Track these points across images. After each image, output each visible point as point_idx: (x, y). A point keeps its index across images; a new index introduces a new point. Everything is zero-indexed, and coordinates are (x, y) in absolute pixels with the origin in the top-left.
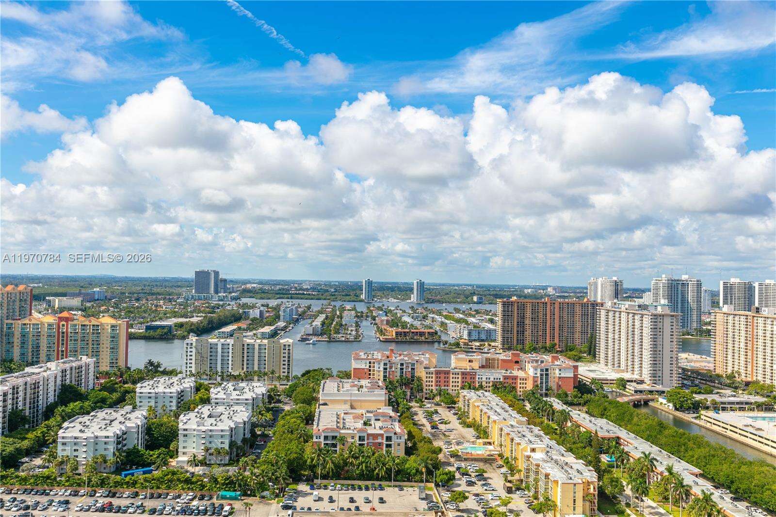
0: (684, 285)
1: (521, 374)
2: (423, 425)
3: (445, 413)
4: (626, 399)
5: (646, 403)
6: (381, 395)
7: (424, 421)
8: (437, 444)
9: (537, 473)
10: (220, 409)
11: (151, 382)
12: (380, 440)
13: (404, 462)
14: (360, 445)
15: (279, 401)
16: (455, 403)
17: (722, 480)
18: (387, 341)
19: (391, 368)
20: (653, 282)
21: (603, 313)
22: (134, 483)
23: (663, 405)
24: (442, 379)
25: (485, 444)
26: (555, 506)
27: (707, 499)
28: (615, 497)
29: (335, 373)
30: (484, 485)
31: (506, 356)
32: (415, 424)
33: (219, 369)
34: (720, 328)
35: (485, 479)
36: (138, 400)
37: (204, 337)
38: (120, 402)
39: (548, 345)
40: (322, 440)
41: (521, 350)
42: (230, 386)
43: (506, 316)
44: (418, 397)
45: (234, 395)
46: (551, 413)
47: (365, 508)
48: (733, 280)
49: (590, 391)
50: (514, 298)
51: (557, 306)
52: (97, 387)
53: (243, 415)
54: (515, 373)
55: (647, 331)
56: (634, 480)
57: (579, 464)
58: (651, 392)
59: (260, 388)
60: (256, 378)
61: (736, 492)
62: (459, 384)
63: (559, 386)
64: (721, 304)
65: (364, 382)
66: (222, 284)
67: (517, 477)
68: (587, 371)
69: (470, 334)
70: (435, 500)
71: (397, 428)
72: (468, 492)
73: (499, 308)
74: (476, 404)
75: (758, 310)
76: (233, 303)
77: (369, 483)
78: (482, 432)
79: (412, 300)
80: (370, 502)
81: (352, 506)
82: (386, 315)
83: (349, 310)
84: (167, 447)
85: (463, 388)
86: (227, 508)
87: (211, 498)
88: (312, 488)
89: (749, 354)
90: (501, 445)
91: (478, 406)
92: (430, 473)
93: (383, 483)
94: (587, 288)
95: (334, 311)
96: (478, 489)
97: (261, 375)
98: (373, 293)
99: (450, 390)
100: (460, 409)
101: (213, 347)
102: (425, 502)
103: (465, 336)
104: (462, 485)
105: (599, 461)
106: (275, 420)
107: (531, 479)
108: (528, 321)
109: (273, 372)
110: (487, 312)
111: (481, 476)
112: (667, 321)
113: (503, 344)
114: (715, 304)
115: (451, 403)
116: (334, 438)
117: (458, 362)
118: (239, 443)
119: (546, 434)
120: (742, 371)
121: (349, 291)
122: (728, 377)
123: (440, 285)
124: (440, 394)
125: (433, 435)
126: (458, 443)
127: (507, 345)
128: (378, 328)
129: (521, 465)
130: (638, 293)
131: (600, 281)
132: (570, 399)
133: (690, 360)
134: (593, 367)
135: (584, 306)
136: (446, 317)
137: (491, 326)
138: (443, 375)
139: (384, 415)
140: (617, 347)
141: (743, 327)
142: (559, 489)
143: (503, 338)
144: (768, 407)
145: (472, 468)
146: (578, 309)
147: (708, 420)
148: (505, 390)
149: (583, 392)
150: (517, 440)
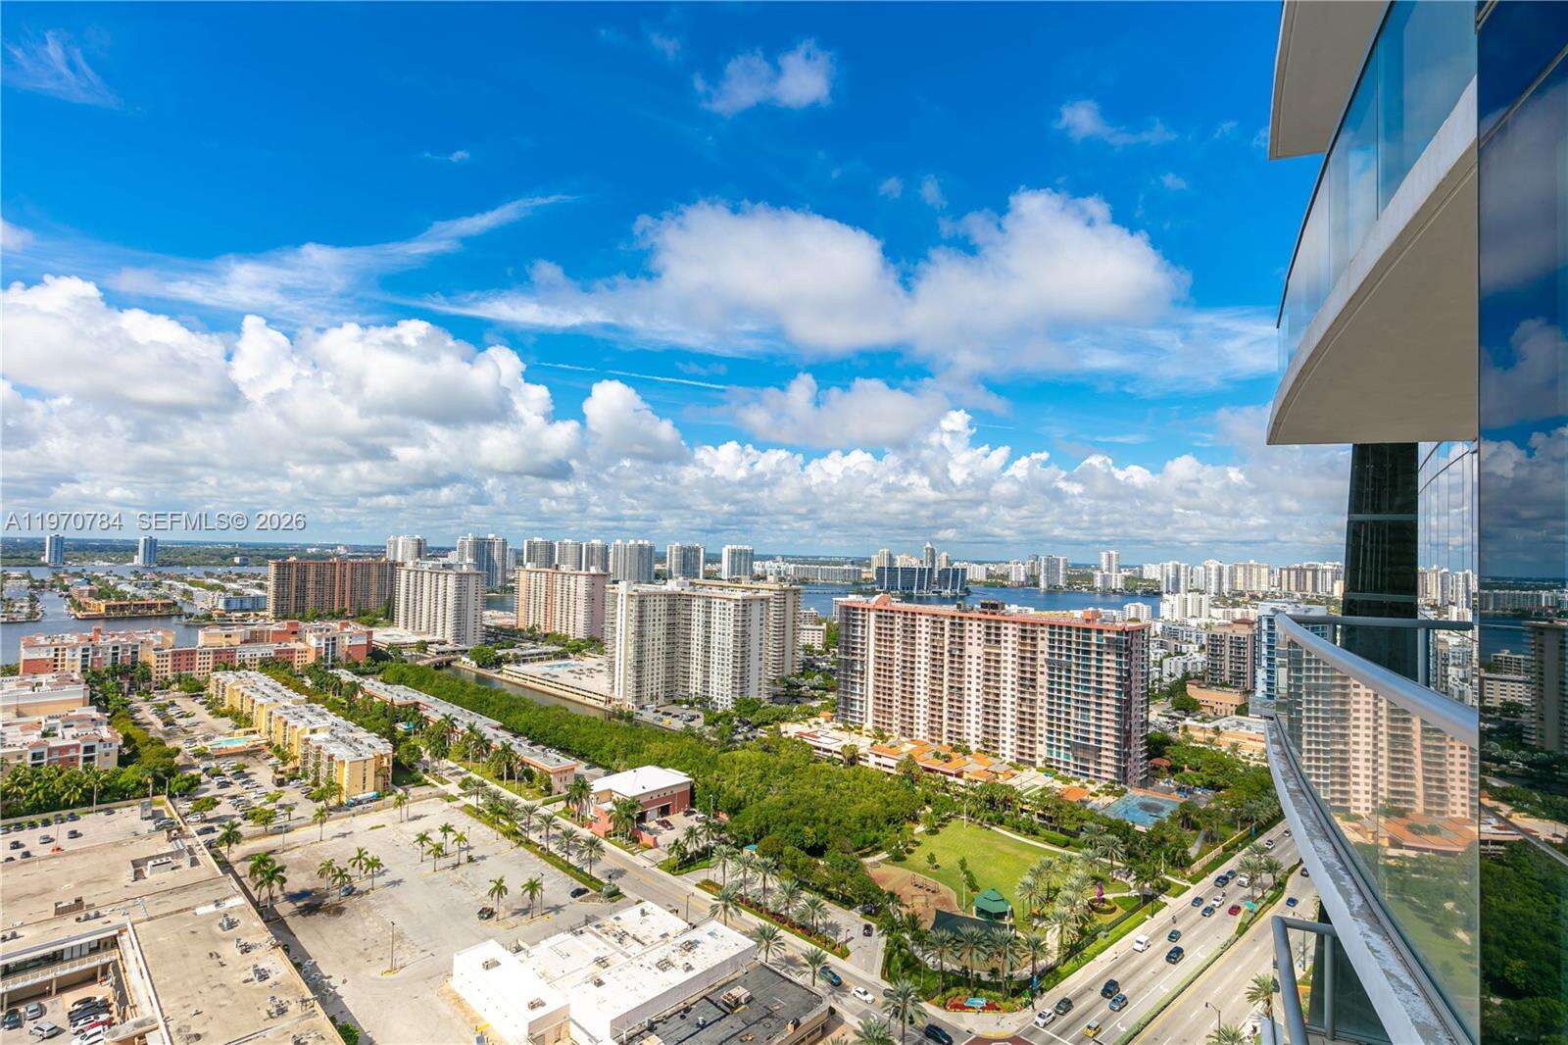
0: (491, 543)
1: (299, 646)
2: (150, 724)
3: (186, 704)
4: (427, 662)
5: (448, 664)
6: (79, 691)
7: (153, 718)
8: (170, 745)
9: (318, 756)
12: (72, 753)
13: (116, 775)
14: (33, 765)
16: (203, 689)
17: (521, 728)
18: (88, 619)
19: (95, 653)
20: (459, 541)
21: (404, 573)
23: (467, 664)
24: (183, 662)
25: (247, 734)
26: (341, 788)
27: (506, 749)
28: (412, 766)
30: (244, 783)
31: (283, 626)
32: (135, 724)
34: (522, 587)
35: (247, 776)
39: (336, 610)
41: (300, 619)
43: (281, 580)
44: (142, 688)
46: (338, 686)
47: (41, 851)
48: (537, 539)
49: (386, 657)
50: (293, 559)
51: (348, 567)
54: (292, 645)
55: (451, 591)
56: (433, 744)
57: (372, 738)
58: (454, 652)
61: (533, 737)
62: (210, 666)
63: (349, 656)
64: (525, 562)
65: (43, 678)
67: (291, 765)
68: (382, 636)
69: (227, 603)
70: (167, 815)
71: (105, 732)
72: (221, 796)
73: (271, 570)
74: (235, 688)
75: (557, 567)
77: (50, 815)
78: (242, 720)
79: (135, 562)
80: (52, 840)
81: (17, 854)
82: (89, 584)
83: (16, 578)
85: (215, 670)
89: (549, 607)
90: (270, 732)
91: (238, 690)
92: (159, 782)
93: (76, 811)
94: (385, 547)
96: (236, 789)
98: (65, 555)
99: (196, 674)
100: (209, 697)
102: (151, 821)
103: (221, 605)
104: (212, 789)
105: (394, 730)
107: (310, 766)
108: (310, 585)
110: (254, 576)
111: (240, 773)
112: (472, 580)
113: (276, 612)
114: (519, 562)
115: (196, 689)
117: (205, 639)
119: (331, 711)
120: (542, 624)
121: (18, 552)
122: (529, 631)
123: (182, 543)
124: (179, 681)
125: (167, 734)
126: (206, 739)
127: (281, 614)
128: (73, 601)
129: (297, 750)
130: (444, 551)
131: (400, 540)
132: (361, 668)
133: (495, 618)
134: (390, 631)
135: (381, 566)
136: (191, 583)
137: (259, 592)
138: (184, 657)
139: (81, 719)
140: (418, 609)
141: (544, 583)
142: (346, 769)
143: (277, 605)
144: (564, 656)
145: (226, 766)
146: (374, 571)
147: (511, 674)
148: (278, 666)
149: (378, 659)
150: (292, 722)
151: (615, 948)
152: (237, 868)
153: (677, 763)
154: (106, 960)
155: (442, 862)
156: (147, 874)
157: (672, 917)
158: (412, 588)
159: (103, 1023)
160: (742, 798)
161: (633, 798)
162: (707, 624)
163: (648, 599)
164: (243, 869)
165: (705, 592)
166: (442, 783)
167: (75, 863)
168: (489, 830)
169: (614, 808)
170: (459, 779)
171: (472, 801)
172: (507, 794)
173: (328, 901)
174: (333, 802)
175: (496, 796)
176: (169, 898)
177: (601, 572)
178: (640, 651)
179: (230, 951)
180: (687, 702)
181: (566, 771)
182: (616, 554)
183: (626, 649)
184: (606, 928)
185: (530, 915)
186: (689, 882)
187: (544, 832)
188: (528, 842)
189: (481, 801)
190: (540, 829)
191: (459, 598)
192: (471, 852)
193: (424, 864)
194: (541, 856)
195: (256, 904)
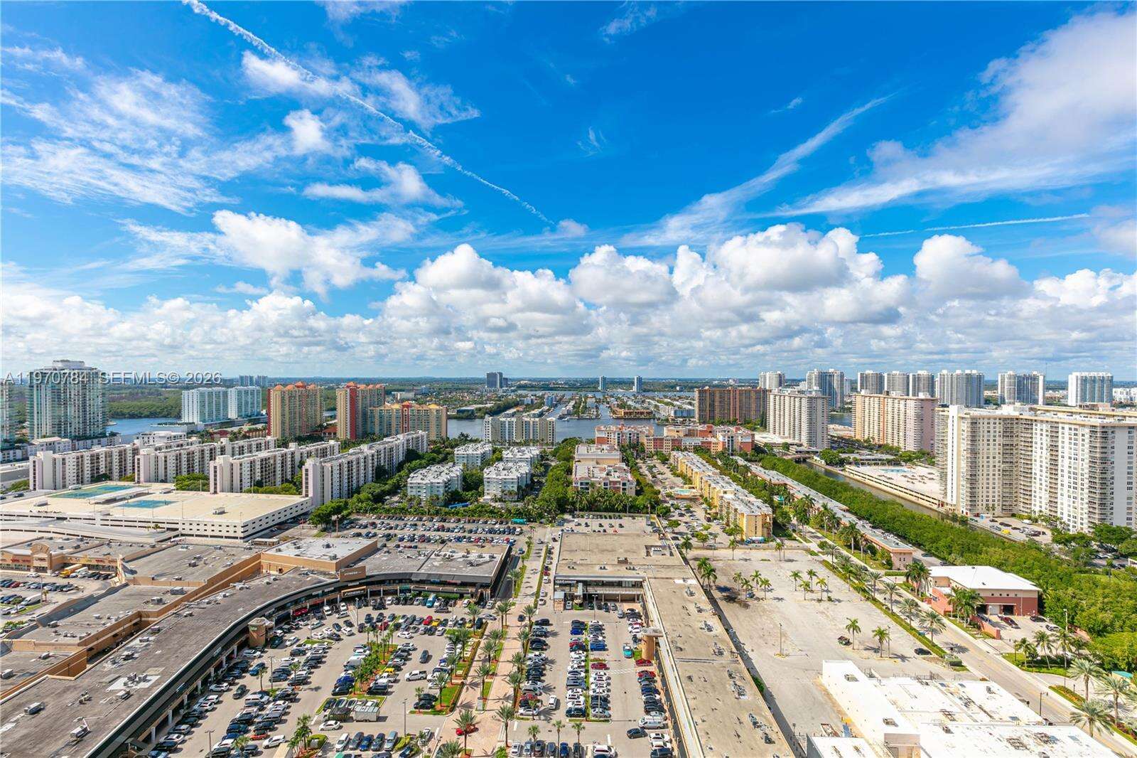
0: (831, 376)
1: (713, 440)
2: (647, 475)
3: (663, 468)
4: (790, 457)
5: (804, 460)
6: (617, 455)
7: (647, 473)
8: (657, 488)
9: (728, 508)
10: (510, 464)
11: (464, 447)
12: (618, 485)
13: (635, 500)
14: (604, 488)
15: (548, 460)
16: (668, 460)
17: (863, 513)
18: (618, 418)
19: (622, 436)
20: (807, 374)
21: (772, 397)
22: (457, 513)
23: (818, 461)
24: (658, 444)
25: (690, 488)
26: (742, 530)
27: (853, 526)
28: (785, 526)
29: (584, 440)
30: (691, 516)
31: (704, 427)
32: (641, 475)
33: (507, 438)
34: (859, 407)
35: (691, 512)
36: (456, 459)
37: (496, 417)
38: (444, 461)
39: (732, 420)
40: (579, 485)
41: (713, 424)
42: (515, 449)
43: (701, 400)
44: (642, 456)
45: (519, 455)
46: (737, 467)
47: (610, 531)
48: (868, 372)
49: (763, 452)
50: (707, 388)
51: (737, 392)
52: (430, 451)
53: (525, 469)
54: (710, 439)
55: (804, 409)
56: (800, 514)
57: (759, 502)
58: (808, 452)
59: (535, 451)
60: (531, 444)
61: (874, 522)
62: (670, 447)
63: (741, 448)
64: (859, 390)
65: (605, 447)
66: (504, 382)
67: (714, 510)
68: (761, 438)
69: (675, 412)
70: (657, 526)
71: (630, 477)
72: (680, 521)
73: (696, 394)
75: (888, 393)
76: (512, 394)
77: (611, 514)
78: (688, 480)
79: (634, 390)
80: (613, 526)
81: (601, 529)
82: (617, 401)
83: (591, 398)
84: (477, 489)
85: (673, 450)
86: (518, 530)
87: (507, 523)
88: (573, 517)
89: (881, 424)
90: (702, 489)
91: (684, 462)
92: (653, 507)
93: (621, 514)
94: (758, 380)
95: (580, 398)
96: (687, 518)
97: (535, 442)
98: (607, 386)
99: (664, 451)
100: (671, 464)
101: (503, 424)
102: (650, 527)
103: (672, 415)
104: (675, 516)
105: (772, 500)
106: (546, 472)
107: (724, 512)
108: (717, 404)
109: (543, 440)
110: (687, 398)
111: (688, 510)
113: (700, 420)
114: (854, 389)
115: (665, 460)
116: (587, 484)
117: (667, 432)
118: (524, 487)
119: (734, 481)
120: (876, 437)
121: (589, 385)
122: (865, 441)
123: (652, 379)
124: (657, 454)
125: (654, 482)
126: (671, 488)
127: (703, 420)
128: (612, 409)
129: (717, 502)
130: (795, 382)
131: (768, 374)
132: (749, 457)
133: (837, 430)
134: (765, 435)
135: (758, 392)
136: (658, 401)
137: (690, 407)
138: (659, 441)
139: (620, 468)
140: (782, 421)
141: (876, 406)
142: (745, 520)
143: (700, 415)
144: (896, 463)
145: (682, 504)
146: (753, 395)
147: (851, 472)
148: (702, 450)
149: (759, 453)
150: (713, 485)
151: (962, 709)
152: (691, 562)
153: (1023, 571)
154: (639, 593)
155: (809, 595)
156: (651, 554)
157: (1023, 705)
158: (777, 407)
159: (639, 624)
160: (1108, 622)
161: (974, 591)
162: (1053, 448)
163: (981, 421)
164: (695, 564)
165: (1048, 417)
166: (806, 541)
167: (622, 540)
168: (843, 582)
169: (953, 594)
170: (818, 541)
171: (829, 558)
172: (855, 560)
173: (739, 597)
174: (738, 538)
175: (847, 560)
176: (662, 570)
177: (929, 397)
178: (973, 465)
179: (692, 609)
180: (1030, 519)
181: (904, 554)
182: (942, 381)
183: (958, 464)
184: (952, 690)
185: (879, 654)
186: (1041, 682)
187: (888, 596)
188: (874, 600)
189: (835, 561)
190: (884, 592)
191: (810, 414)
192: (830, 595)
193: (796, 593)
194: (885, 613)
195: (702, 587)
